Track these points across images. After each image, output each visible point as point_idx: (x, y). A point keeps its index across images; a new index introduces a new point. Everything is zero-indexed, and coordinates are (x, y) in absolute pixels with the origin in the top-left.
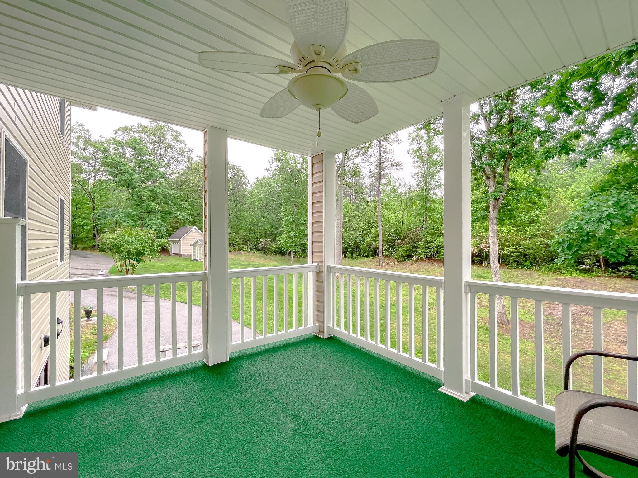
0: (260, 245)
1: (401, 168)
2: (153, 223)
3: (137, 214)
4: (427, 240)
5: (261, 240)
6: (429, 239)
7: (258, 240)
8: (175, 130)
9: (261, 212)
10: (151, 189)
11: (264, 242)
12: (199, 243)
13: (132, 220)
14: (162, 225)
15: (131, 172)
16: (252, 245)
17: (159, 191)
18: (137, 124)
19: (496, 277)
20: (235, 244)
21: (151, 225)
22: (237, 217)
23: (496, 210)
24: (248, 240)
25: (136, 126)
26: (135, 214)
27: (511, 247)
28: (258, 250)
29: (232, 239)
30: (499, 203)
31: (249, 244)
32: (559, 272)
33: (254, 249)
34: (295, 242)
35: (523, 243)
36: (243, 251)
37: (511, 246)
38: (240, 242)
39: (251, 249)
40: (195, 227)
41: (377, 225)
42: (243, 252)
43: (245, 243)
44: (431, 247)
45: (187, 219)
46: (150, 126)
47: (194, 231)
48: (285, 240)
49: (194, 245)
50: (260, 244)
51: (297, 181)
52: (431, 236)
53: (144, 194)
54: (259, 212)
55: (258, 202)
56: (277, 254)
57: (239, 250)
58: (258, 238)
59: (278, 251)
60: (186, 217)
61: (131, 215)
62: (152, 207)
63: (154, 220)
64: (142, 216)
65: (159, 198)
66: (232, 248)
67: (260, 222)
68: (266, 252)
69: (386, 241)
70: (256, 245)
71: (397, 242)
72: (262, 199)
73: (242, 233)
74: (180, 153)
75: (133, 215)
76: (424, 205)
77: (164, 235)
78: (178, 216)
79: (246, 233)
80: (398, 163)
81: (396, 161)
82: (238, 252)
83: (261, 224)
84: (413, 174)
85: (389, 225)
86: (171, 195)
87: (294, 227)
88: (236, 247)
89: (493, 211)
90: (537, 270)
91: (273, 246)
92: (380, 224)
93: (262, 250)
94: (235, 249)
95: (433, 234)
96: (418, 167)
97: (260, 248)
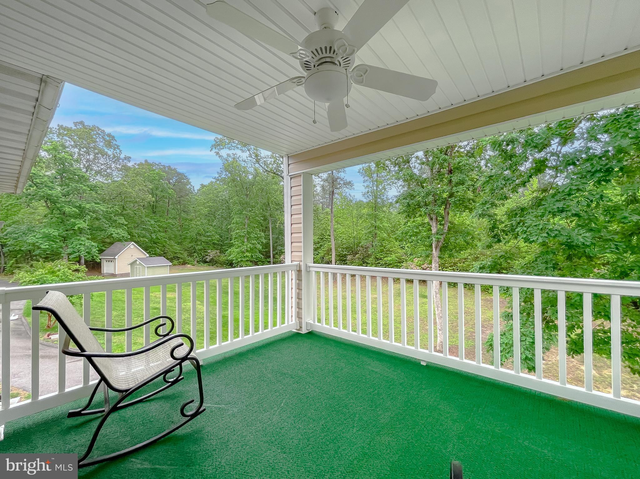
0: (208, 257)
1: (352, 187)
2: (81, 244)
3: (59, 233)
4: (376, 257)
5: (209, 251)
6: (379, 256)
7: (205, 252)
8: (106, 134)
9: (209, 220)
10: (78, 205)
11: (212, 254)
12: (138, 263)
13: (53, 241)
14: (93, 246)
15: (51, 184)
16: (199, 257)
17: (88, 206)
18: (57, 125)
19: (438, 310)
20: (179, 258)
21: (79, 246)
22: (181, 226)
23: (438, 249)
24: (195, 252)
25: (56, 128)
26: (56, 234)
27: (449, 268)
28: (205, 262)
29: (176, 252)
30: (440, 244)
31: (195, 257)
32: (487, 292)
33: (201, 261)
34: (247, 256)
35: (459, 265)
36: (189, 264)
37: (450, 266)
38: (185, 254)
39: (198, 262)
40: (133, 243)
41: (330, 239)
42: (189, 266)
43: (190, 255)
44: (380, 264)
45: (123, 237)
46: (74, 128)
47: (132, 247)
48: (236, 255)
49: (133, 264)
50: (207, 255)
51: (248, 193)
52: (380, 254)
53: (69, 211)
54: (205, 221)
55: (205, 211)
56: (227, 267)
57: (184, 263)
58: (205, 249)
59: (228, 263)
60: (123, 235)
61: (51, 235)
62: (79, 226)
63: (82, 241)
64: (65, 236)
65: (89, 215)
66: (176, 262)
67: (208, 232)
68: (215, 264)
69: (339, 256)
70: (204, 257)
71: (349, 257)
72: (209, 207)
73: (187, 244)
74: (114, 160)
75: (54, 235)
76: (373, 223)
77: (95, 255)
78: (112, 234)
79: (192, 244)
80: (350, 182)
81: (348, 181)
82: (183, 266)
83: (208, 234)
84: (363, 193)
85: (342, 241)
86: (103, 211)
87: (246, 240)
88: (180, 260)
89: (436, 250)
90: (470, 289)
91: (223, 258)
92: (332, 238)
93: (210, 262)
94: (180, 262)
95: (382, 251)
96: (368, 186)
97: (207, 260)
